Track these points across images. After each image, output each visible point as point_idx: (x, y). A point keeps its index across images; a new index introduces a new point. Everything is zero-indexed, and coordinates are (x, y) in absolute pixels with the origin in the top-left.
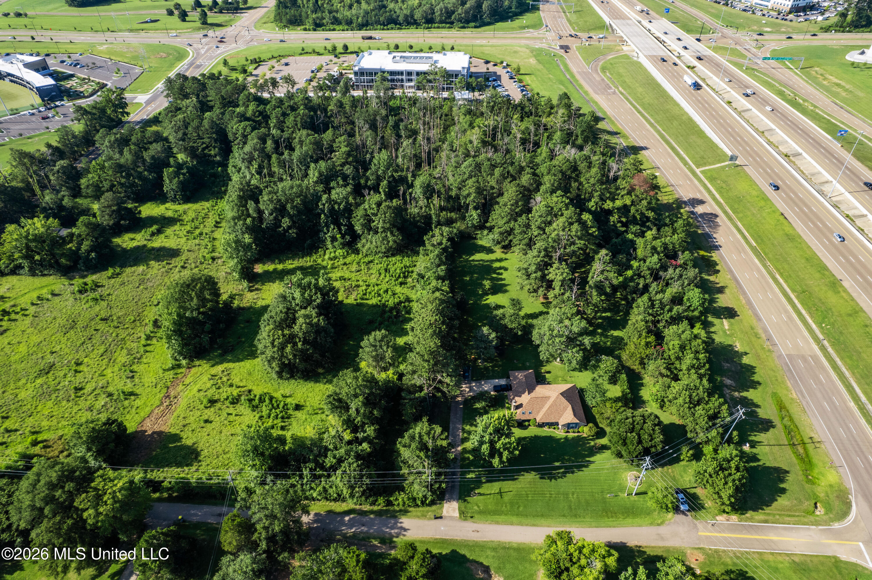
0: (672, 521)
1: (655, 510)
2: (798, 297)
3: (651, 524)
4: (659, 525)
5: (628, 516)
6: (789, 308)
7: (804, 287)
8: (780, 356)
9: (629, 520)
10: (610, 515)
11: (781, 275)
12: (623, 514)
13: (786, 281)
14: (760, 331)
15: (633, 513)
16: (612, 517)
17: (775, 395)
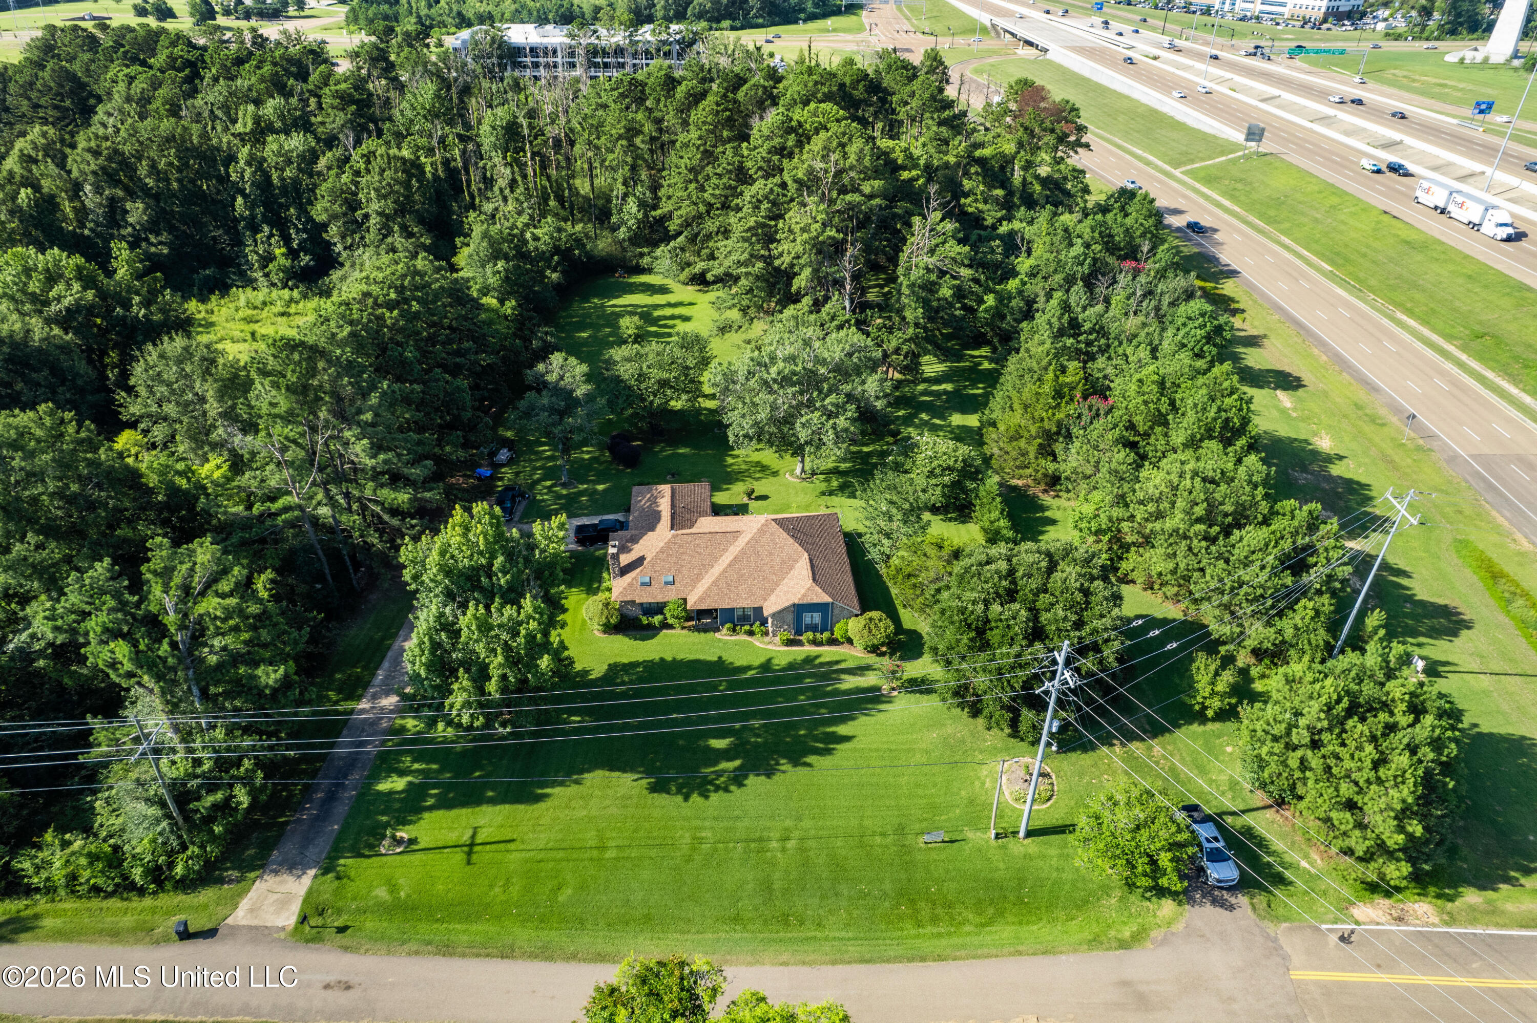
0: (1179, 927)
1: (1106, 889)
2: (1464, 348)
3: (1095, 942)
4: (1123, 945)
5: (1000, 913)
6: (1448, 366)
7: (1477, 327)
8: (1453, 459)
9: (1004, 932)
10: (925, 911)
11: (1410, 312)
12: (979, 906)
13: (1425, 322)
14: (1383, 412)
15: (1020, 901)
16: (935, 920)
17: (1462, 545)
